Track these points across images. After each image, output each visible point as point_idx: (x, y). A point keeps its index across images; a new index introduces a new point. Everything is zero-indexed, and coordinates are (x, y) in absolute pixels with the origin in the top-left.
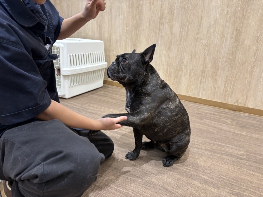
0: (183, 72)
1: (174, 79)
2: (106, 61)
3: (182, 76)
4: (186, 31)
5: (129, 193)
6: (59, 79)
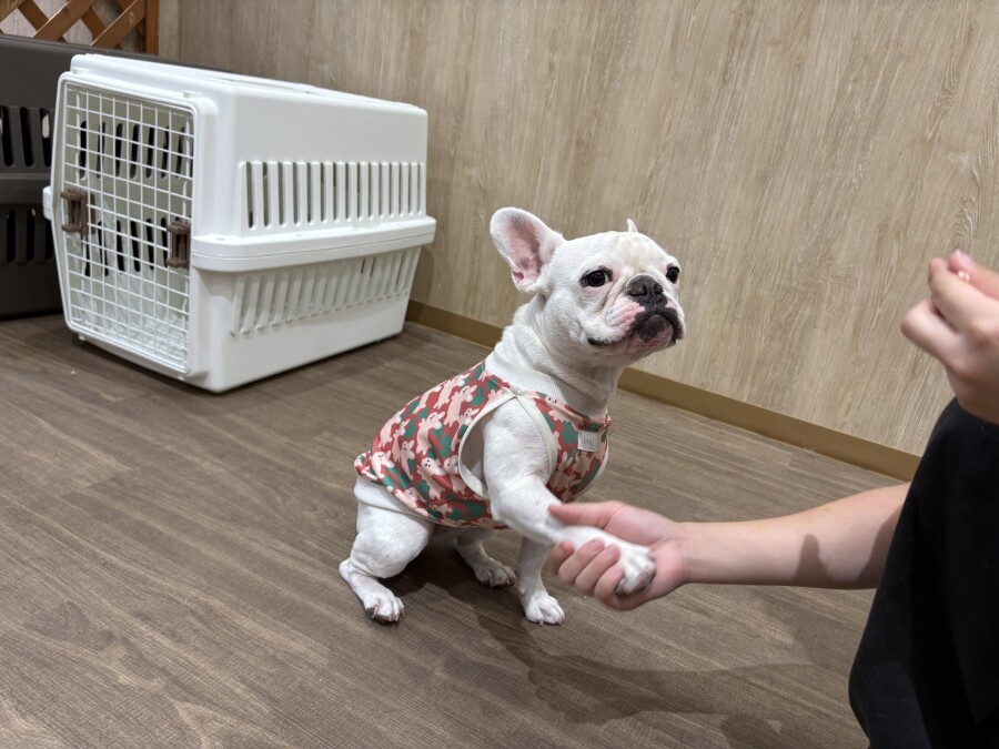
0: (824, 306)
3: (815, 326)
4: (874, 95)
6: (182, 284)
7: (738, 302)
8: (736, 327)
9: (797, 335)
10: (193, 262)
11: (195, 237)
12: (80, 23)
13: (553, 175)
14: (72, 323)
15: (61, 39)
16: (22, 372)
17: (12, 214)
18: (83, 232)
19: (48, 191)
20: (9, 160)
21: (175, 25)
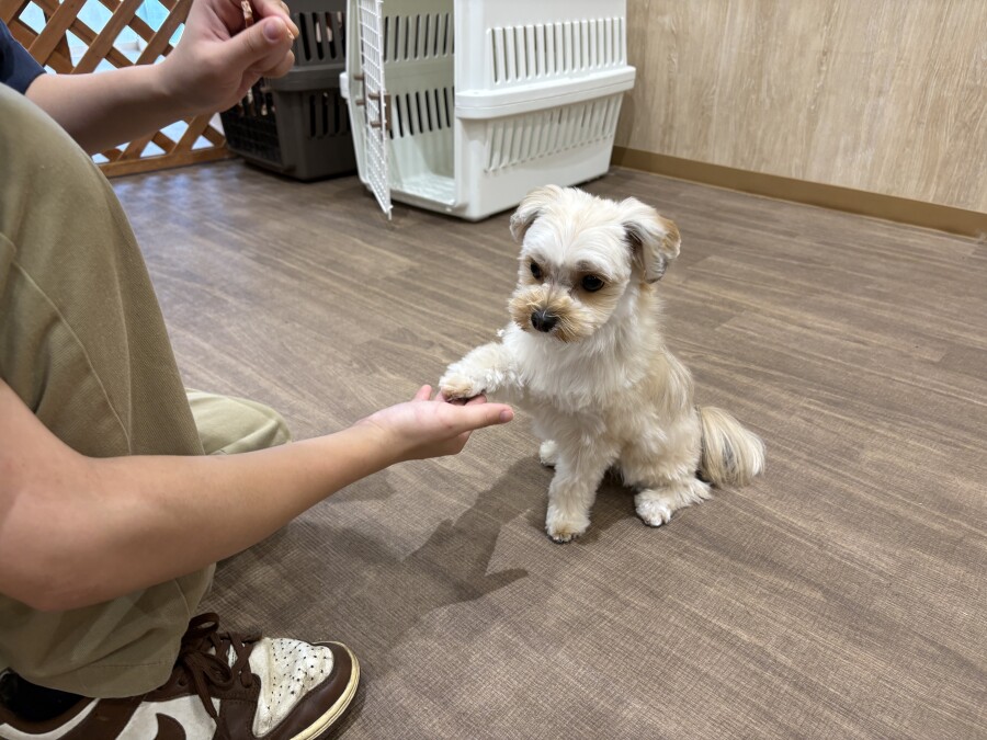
1: (956, 137)
2: (630, 63)
5: (769, 649)
7: (923, 108)
8: (922, 131)
11: (456, 94)
19: (344, 76)
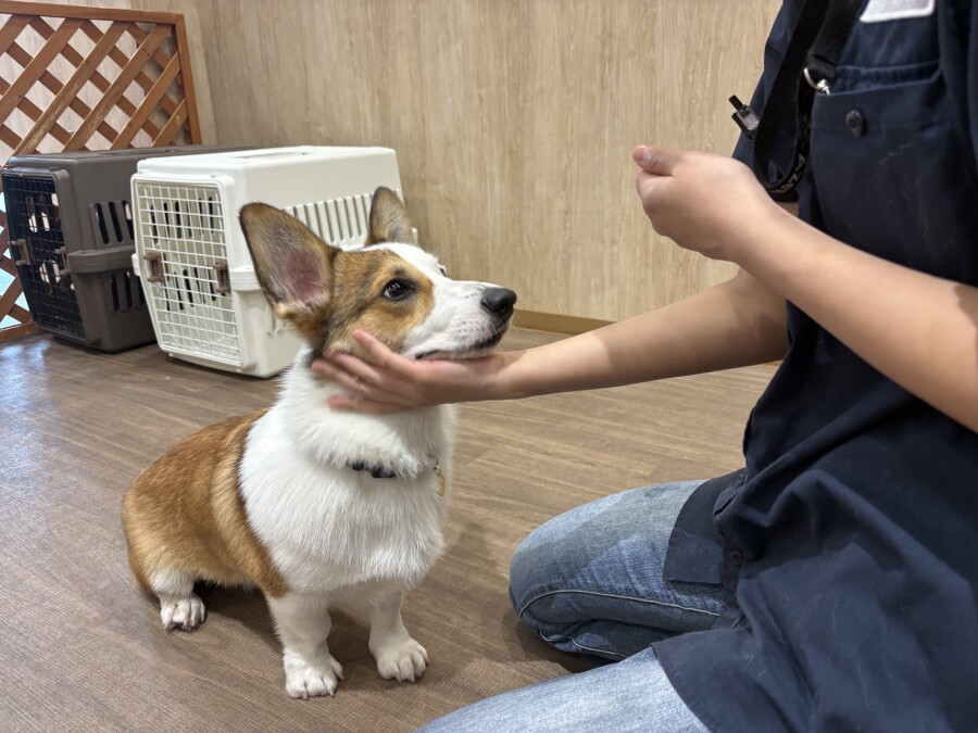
1: (676, 275)
4: (708, 80)
6: (228, 305)
7: (647, 252)
8: (650, 272)
9: (695, 269)
10: (233, 287)
11: (231, 270)
12: (142, 132)
13: (497, 179)
14: (163, 346)
15: (130, 146)
16: (134, 382)
17: (114, 278)
18: (162, 280)
19: (135, 257)
20: (106, 240)
21: (212, 118)
